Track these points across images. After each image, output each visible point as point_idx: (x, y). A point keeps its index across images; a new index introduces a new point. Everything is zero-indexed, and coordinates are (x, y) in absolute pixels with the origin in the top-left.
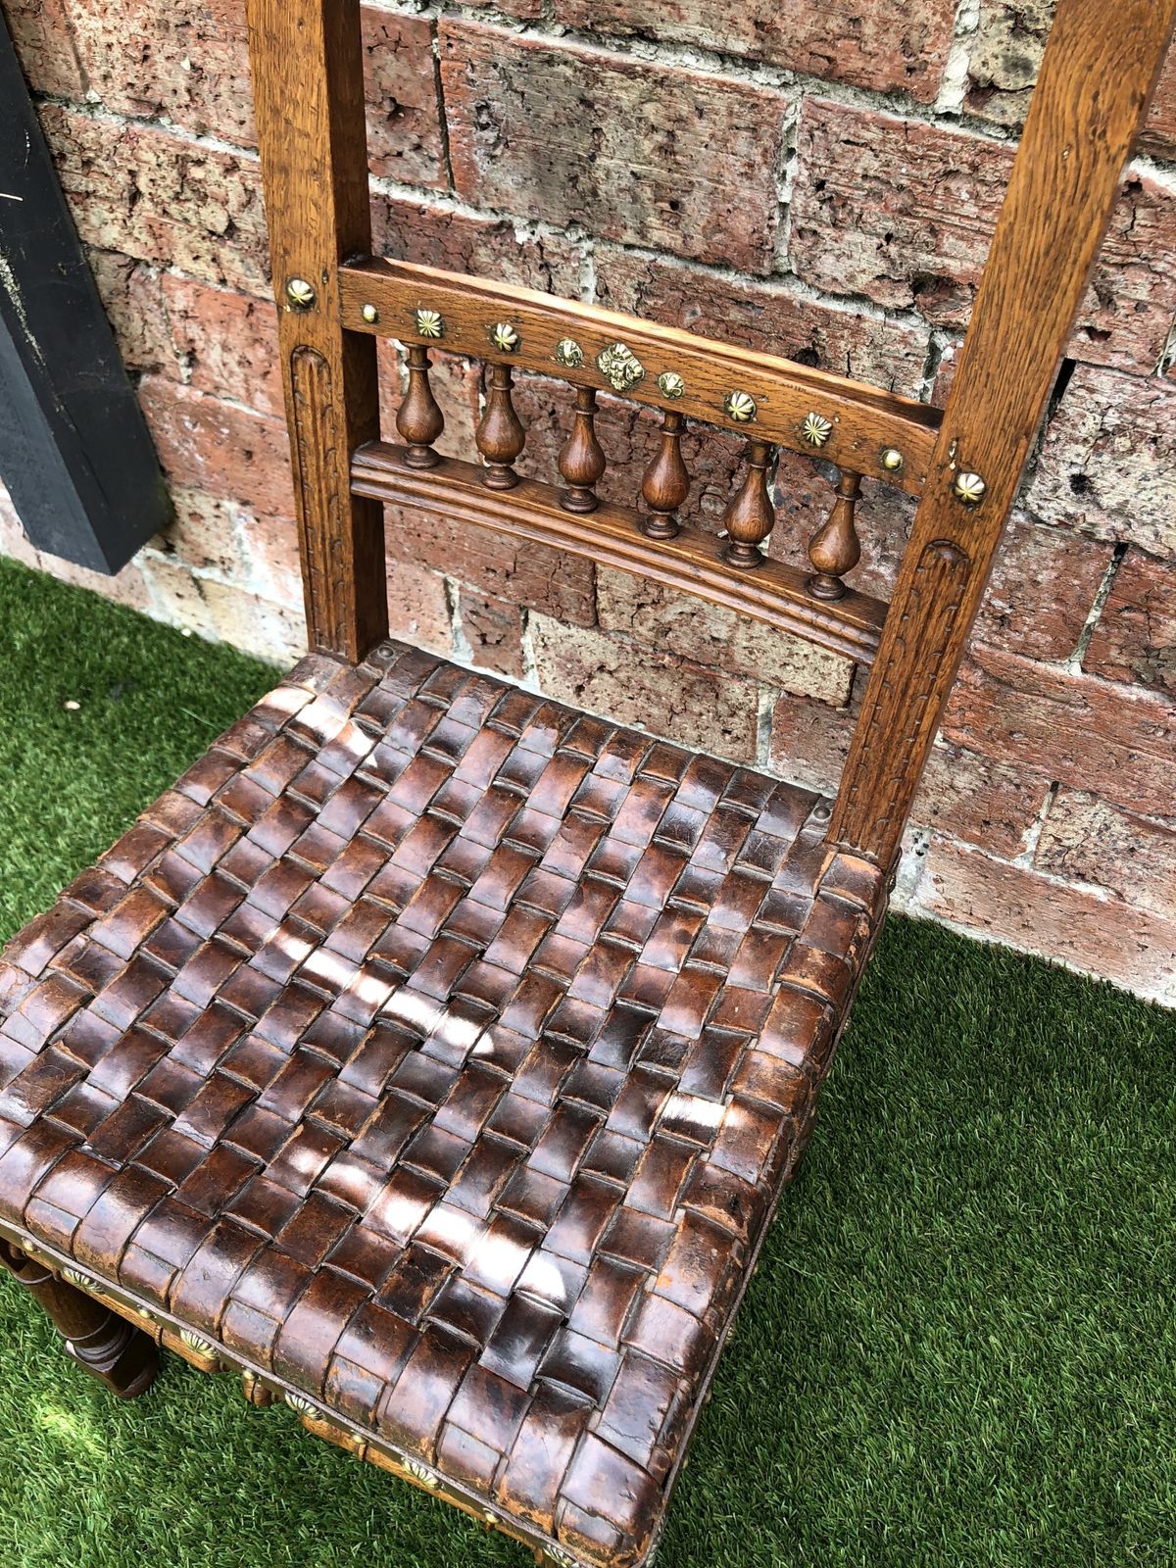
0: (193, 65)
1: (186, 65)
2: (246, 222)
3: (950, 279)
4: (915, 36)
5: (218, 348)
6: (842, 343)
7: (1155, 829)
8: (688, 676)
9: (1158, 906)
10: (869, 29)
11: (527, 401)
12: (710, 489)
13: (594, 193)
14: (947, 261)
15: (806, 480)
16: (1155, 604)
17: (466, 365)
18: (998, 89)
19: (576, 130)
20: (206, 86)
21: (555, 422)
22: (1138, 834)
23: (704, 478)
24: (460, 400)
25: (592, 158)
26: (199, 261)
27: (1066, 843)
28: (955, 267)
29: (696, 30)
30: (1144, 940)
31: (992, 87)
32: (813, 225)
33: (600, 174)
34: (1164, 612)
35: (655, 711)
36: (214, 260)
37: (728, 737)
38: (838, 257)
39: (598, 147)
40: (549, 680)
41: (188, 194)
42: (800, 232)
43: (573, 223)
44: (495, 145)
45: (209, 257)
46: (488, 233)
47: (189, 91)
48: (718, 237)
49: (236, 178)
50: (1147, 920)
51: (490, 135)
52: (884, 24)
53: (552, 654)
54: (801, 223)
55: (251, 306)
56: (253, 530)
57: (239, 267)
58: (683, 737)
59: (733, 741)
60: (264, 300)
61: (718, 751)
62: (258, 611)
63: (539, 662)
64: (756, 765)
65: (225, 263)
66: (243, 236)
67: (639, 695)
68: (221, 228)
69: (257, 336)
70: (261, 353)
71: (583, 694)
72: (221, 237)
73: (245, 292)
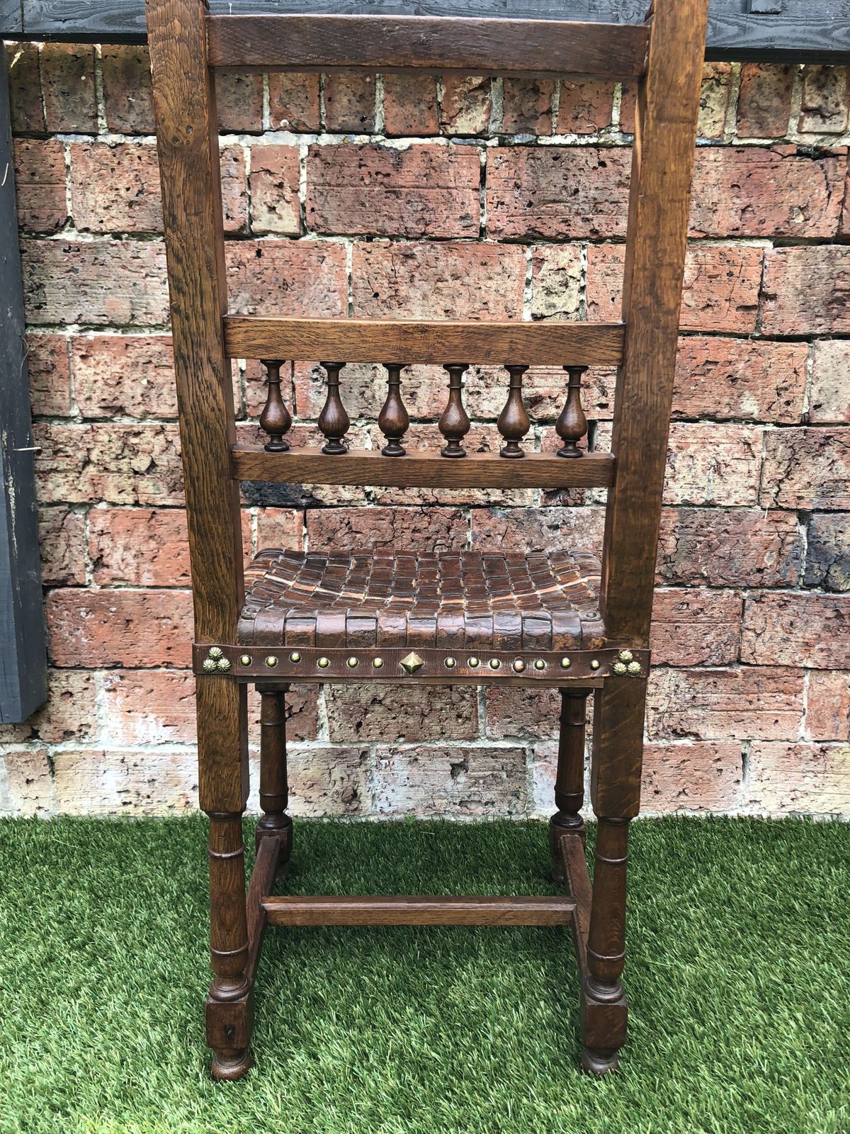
0: (148, 381)
1: (145, 382)
2: (163, 461)
3: (540, 396)
4: (509, 305)
5: (121, 550)
6: (496, 442)
7: (700, 675)
9: (718, 734)
10: (491, 305)
11: (333, 520)
12: (438, 542)
13: (374, 397)
14: (537, 389)
15: (487, 521)
17: (295, 512)
18: (545, 317)
19: (364, 371)
20: (153, 391)
21: (350, 528)
22: (694, 683)
23: (434, 537)
24: (291, 533)
25: (372, 381)
26: (123, 494)
27: (661, 709)
28: (541, 391)
29: (420, 318)
30: (719, 765)
31: (543, 317)
32: (477, 389)
33: (376, 388)
34: (666, 534)
35: (411, 721)
36: (134, 490)
37: (460, 721)
38: (490, 401)
39: (375, 375)
40: (337, 729)
41: (127, 452)
42: (471, 394)
43: (361, 416)
44: (321, 387)
45: (130, 489)
46: (314, 432)
47: (142, 395)
48: (435, 405)
49: (161, 436)
50: (716, 748)
51: (318, 384)
52: (497, 302)
53: (339, 703)
54: (471, 390)
55: (154, 513)
56: (114, 690)
57: (151, 490)
58: (430, 735)
59: (464, 723)
60: (164, 507)
61: (454, 735)
62: (102, 767)
63: (330, 714)
64: (479, 737)
65: (141, 490)
66: (158, 469)
67: (400, 712)
68: (143, 469)
69: (153, 534)
70: (153, 544)
71: (361, 730)
72: (142, 474)
73: (151, 506)
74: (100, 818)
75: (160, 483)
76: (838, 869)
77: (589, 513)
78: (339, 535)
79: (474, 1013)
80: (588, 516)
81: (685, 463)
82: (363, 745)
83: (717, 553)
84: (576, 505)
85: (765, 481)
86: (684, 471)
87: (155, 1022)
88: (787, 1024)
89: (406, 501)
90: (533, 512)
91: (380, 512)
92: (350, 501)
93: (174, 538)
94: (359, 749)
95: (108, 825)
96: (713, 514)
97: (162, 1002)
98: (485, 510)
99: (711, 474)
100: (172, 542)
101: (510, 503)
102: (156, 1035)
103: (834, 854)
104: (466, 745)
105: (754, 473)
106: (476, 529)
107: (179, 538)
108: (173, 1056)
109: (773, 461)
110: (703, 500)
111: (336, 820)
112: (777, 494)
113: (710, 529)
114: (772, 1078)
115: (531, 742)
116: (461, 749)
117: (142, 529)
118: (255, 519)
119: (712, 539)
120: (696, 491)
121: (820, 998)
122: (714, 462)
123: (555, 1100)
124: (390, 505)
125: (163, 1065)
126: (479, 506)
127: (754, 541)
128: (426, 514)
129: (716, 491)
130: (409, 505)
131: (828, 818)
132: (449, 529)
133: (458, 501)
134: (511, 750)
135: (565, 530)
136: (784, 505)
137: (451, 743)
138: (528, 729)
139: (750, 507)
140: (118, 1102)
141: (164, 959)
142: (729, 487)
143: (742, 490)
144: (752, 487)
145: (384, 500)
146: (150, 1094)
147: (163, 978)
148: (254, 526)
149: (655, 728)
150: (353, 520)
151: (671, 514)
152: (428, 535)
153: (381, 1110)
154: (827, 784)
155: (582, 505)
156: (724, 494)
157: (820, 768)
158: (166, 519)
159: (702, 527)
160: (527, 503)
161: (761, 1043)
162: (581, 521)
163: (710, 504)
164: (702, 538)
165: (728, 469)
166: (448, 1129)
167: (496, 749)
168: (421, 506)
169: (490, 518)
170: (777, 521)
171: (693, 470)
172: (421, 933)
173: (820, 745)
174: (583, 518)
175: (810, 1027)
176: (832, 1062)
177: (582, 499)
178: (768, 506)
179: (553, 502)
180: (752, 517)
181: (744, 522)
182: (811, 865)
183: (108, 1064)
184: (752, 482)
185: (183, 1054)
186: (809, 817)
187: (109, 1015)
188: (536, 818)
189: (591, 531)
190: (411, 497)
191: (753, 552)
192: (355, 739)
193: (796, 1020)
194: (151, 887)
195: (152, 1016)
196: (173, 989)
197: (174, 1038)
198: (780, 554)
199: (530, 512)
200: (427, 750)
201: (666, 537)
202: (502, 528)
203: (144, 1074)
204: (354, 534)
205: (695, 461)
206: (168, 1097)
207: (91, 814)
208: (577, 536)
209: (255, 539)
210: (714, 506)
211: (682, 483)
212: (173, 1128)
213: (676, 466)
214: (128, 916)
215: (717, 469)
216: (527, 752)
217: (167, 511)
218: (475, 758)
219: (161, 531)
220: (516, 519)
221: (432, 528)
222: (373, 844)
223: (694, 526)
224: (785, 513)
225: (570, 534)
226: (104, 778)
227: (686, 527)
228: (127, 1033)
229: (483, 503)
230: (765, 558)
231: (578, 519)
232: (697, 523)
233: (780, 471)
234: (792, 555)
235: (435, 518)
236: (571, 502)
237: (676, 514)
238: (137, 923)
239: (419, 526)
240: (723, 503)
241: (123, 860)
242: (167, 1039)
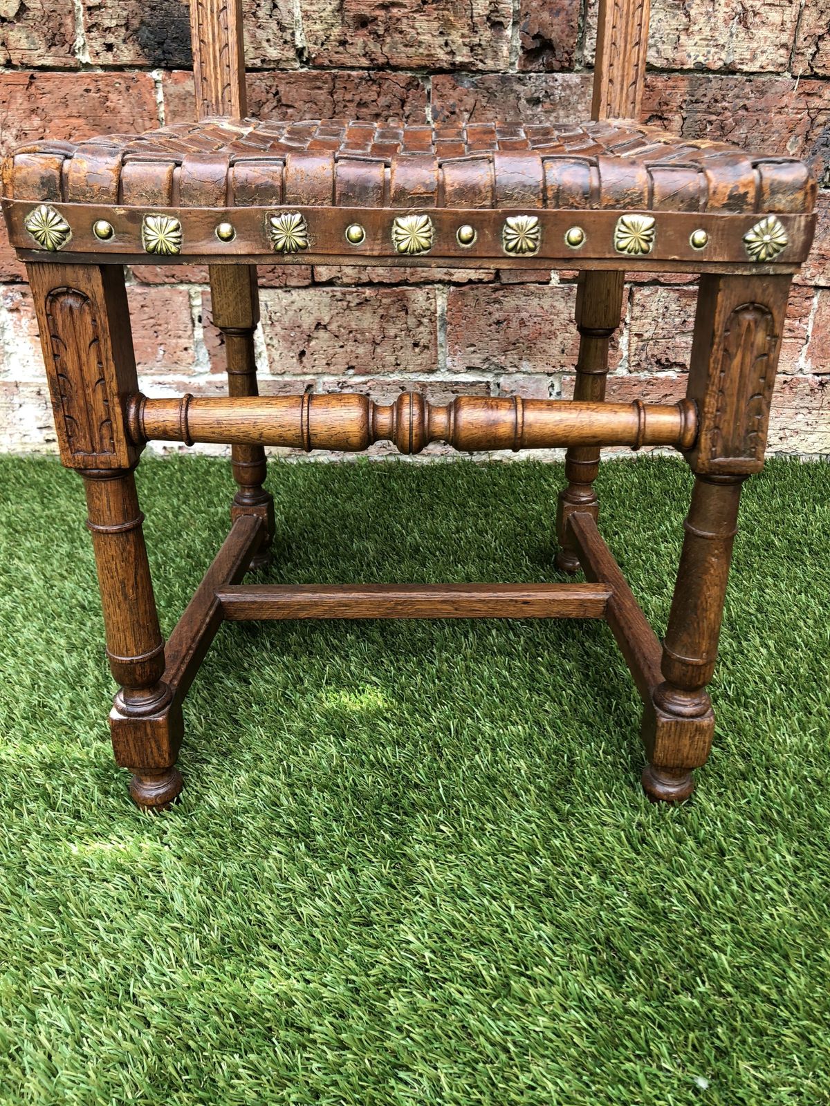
2: (35, 3)
8: (384, 301)
11: (257, 89)
15: (451, 92)
16: (665, 108)
21: (279, 101)
22: (686, 305)
23: (385, 113)
27: (646, 336)
34: (670, 112)
35: (361, 350)
36: (3, 44)
37: (417, 350)
40: (277, 358)
53: (278, 328)
55: (32, 77)
56: (17, 310)
57: (24, 44)
58: (384, 366)
59: (421, 352)
60: (43, 68)
61: (411, 367)
62: (17, 400)
63: (269, 341)
64: (438, 369)
65: (12, 44)
66: (31, 14)
67: (348, 340)
68: (12, 14)
69: (35, 106)
70: (36, 121)
71: (304, 359)
72: (10, 22)
73: (28, 67)
74: (23, 456)
75: (35, 34)
76: (822, 506)
77: (578, 81)
78: (266, 110)
79: (419, 640)
80: (577, 85)
81: (703, 10)
82: (308, 378)
83: (730, 137)
84: (563, 70)
85: (802, 36)
86: (702, 20)
87: (72, 648)
88: (758, 651)
89: (350, 62)
90: (509, 79)
91: (316, 78)
92: (278, 61)
93: (61, 112)
94: (303, 382)
95: (30, 463)
96: (732, 83)
97: (81, 629)
98: (449, 77)
99: (735, 26)
100: (60, 117)
101: (481, 66)
102: (72, 661)
103: (820, 492)
104: (424, 378)
105: (789, 25)
106: (437, 103)
107: (68, 112)
108: (90, 680)
109: (813, 10)
110: (721, 63)
111: (282, 460)
112: (814, 55)
113: (725, 104)
114: (739, 701)
115: (497, 375)
116: (418, 382)
117: (20, 99)
118: (160, 86)
119: (726, 119)
120: (713, 50)
121: (796, 627)
122: (739, 9)
123: (502, 720)
124: (328, 68)
125: (78, 688)
126: (441, 71)
127: (778, 120)
128: (374, 81)
129: (738, 50)
130: (352, 68)
131: (817, 458)
132: (403, 102)
133: (415, 62)
134: (473, 384)
135: (547, 106)
136: (820, 72)
137: (407, 376)
138: (494, 359)
139: (778, 74)
140: (25, 723)
141: (85, 590)
142: (755, 45)
143: (771, 49)
144: (784, 46)
145: (320, 60)
146: (62, 715)
147: (83, 607)
148: (160, 97)
149: (637, 358)
150: (282, 88)
151: (681, 84)
152: (377, 110)
153: (313, 730)
154: (820, 422)
155: (569, 70)
156: (748, 55)
157: (816, 404)
158: (49, 86)
159: (716, 101)
160: (502, 66)
161: (728, 669)
162: (568, 92)
163: (729, 70)
164: (714, 117)
165: (757, 20)
166: (384, 748)
167: (457, 383)
168: (368, 69)
169: (454, 88)
170: (809, 94)
171: (713, 20)
172: (368, 565)
173: (818, 379)
174: (569, 87)
175: (782, 655)
176: (803, 687)
177: (570, 61)
178: (800, 72)
179: (535, 66)
180: (779, 88)
181: (769, 94)
182: (794, 503)
183: (17, 688)
184: (785, 38)
185: (100, 678)
186: (796, 458)
187: (22, 641)
188: (499, 459)
189: (580, 107)
190: (353, 56)
191: (775, 137)
192: (299, 370)
193: (767, 647)
194: (74, 522)
195: (68, 643)
196: (93, 617)
197: (91, 664)
198: (807, 140)
199: (505, 79)
200: (381, 384)
201: (670, 116)
202: (469, 101)
203: (57, 697)
204: (284, 109)
205: (717, 6)
206: (82, 718)
207: (12, 452)
208: (562, 113)
209: (162, 115)
210: (734, 72)
211: (697, 38)
212: (86, 748)
213: (692, 12)
214: (48, 549)
215: (743, 21)
216: (492, 387)
217: (48, 74)
218: (433, 393)
219: (43, 102)
220: (487, 89)
221: (383, 101)
222: (321, 482)
223: (706, 100)
224: (820, 83)
225: (553, 111)
226: (20, 413)
227: (697, 102)
228: (41, 658)
229: (445, 65)
230: (789, 144)
231: (564, 89)
232: (710, 96)
233: (822, 23)
234: (822, 141)
235: (385, 87)
236: (556, 65)
237: (686, 83)
238: (57, 556)
239: (366, 97)
240: (746, 68)
241: (45, 497)
242: (82, 665)
